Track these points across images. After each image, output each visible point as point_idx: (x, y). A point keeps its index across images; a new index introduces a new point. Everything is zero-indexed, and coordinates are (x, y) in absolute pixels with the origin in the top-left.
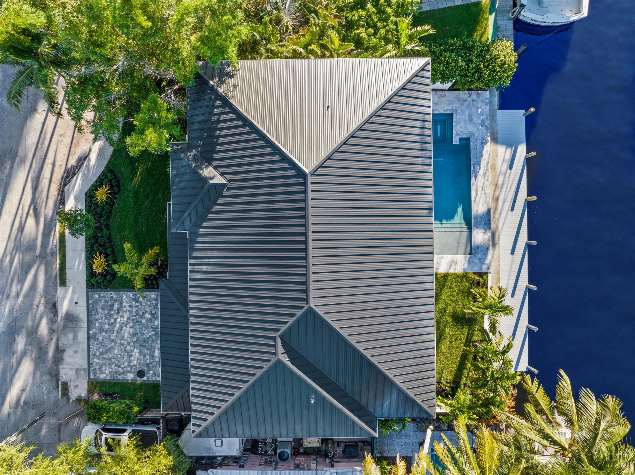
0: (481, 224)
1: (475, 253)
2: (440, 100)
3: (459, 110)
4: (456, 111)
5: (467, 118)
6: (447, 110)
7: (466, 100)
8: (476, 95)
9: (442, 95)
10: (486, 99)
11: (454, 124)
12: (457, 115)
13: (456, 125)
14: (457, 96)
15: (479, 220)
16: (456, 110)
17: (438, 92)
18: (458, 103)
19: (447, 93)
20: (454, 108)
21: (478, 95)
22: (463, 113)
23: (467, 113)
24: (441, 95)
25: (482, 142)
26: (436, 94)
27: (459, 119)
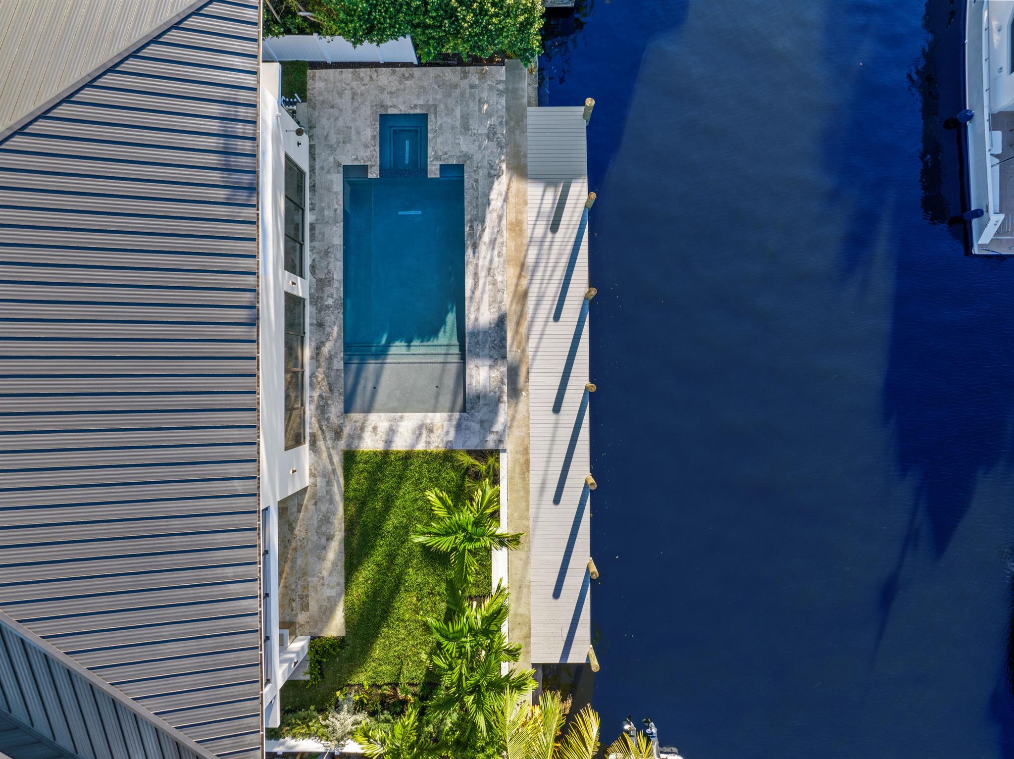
0: (484, 347)
1: (473, 408)
2: (402, 86)
3: (442, 106)
4: (435, 109)
5: (458, 124)
6: (415, 106)
7: (456, 86)
8: (477, 76)
9: (407, 75)
10: (499, 82)
11: (430, 135)
12: (436, 118)
13: (434, 137)
14: (437, 76)
15: (480, 338)
16: (435, 106)
17: (398, 69)
18: (440, 92)
19: (417, 71)
20: (430, 102)
21: (483, 76)
22: (449, 111)
23: (458, 113)
24: (403, 75)
25: (489, 173)
26: (394, 73)
27: (441, 125)
